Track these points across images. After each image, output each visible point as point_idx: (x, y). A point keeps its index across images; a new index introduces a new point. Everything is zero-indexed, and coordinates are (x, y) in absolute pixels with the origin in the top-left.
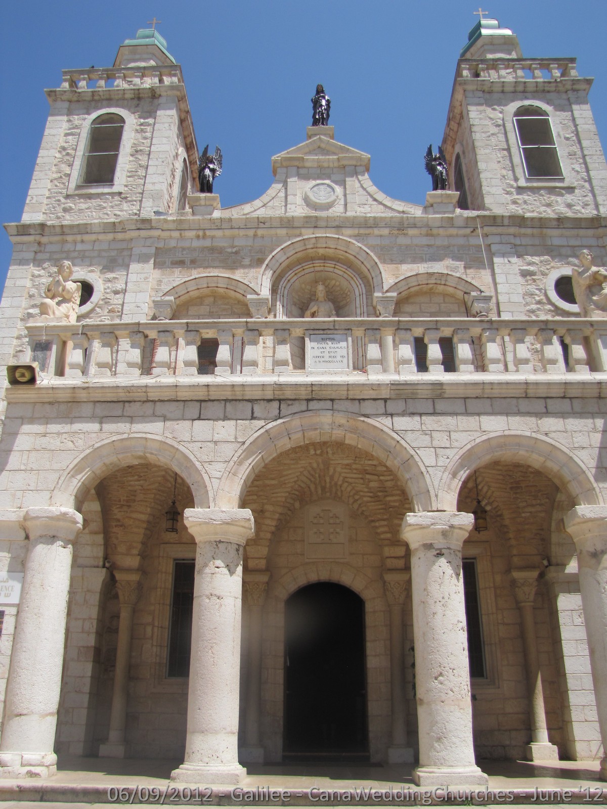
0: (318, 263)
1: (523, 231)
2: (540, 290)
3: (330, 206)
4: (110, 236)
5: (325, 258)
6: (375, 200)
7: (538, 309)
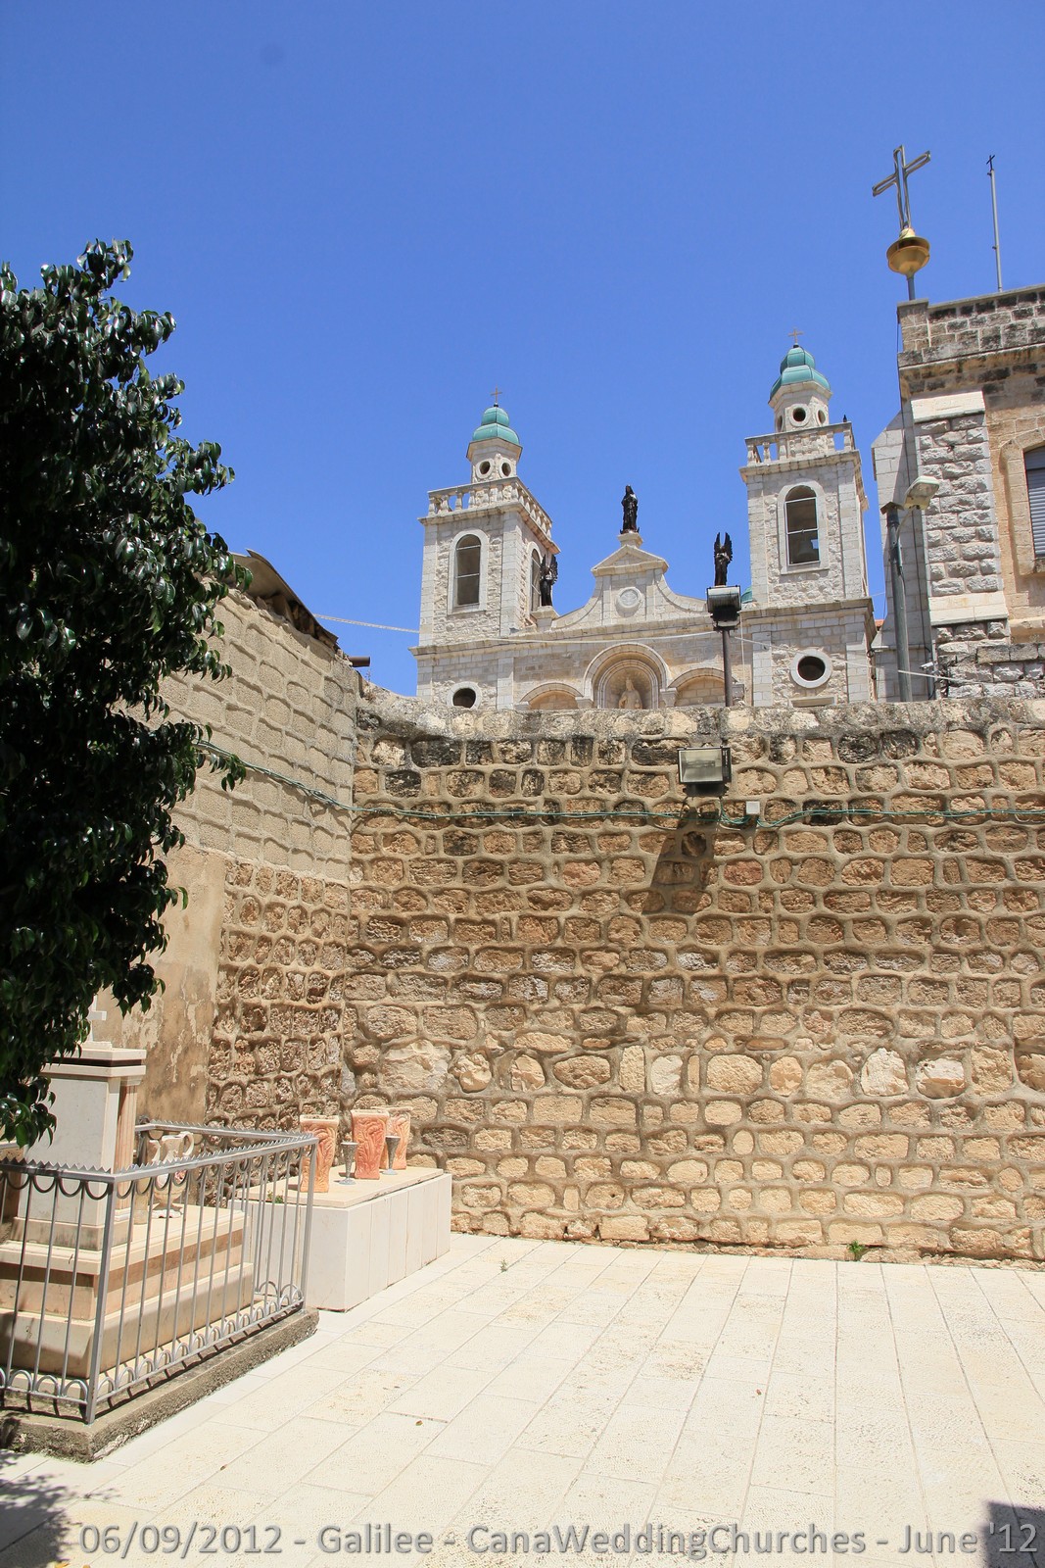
0: (626, 662)
1: (778, 619)
2: (786, 670)
3: (635, 610)
4: (482, 651)
5: (630, 658)
6: (668, 601)
7: (783, 687)
